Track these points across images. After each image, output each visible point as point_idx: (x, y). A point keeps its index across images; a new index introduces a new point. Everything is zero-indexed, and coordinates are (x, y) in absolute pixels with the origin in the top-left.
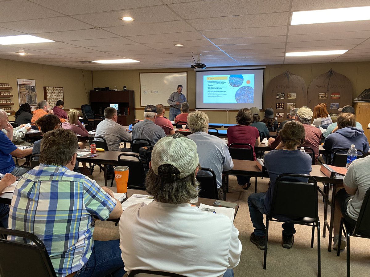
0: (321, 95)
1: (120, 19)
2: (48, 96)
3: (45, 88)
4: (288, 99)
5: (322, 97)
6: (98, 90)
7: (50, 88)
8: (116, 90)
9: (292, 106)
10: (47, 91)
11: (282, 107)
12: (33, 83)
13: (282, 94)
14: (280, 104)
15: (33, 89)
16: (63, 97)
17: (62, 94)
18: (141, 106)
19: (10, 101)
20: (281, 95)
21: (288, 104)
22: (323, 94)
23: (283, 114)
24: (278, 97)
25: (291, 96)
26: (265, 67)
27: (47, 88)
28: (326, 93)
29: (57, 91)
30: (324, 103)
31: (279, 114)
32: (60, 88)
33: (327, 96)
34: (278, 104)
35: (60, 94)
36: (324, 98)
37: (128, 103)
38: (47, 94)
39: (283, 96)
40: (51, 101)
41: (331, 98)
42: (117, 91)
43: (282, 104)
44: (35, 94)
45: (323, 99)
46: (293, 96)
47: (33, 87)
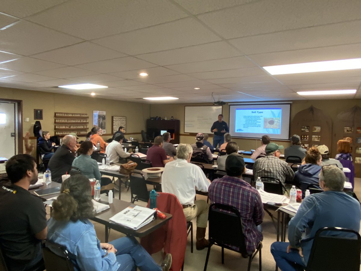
0: (346, 129)
1: (138, 74)
2: (114, 123)
3: (112, 117)
4: (313, 131)
5: (348, 131)
6: (152, 119)
7: (116, 117)
8: (166, 119)
9: (317, 138)
10: (114, 119)
11: (306, 139)
12: (104, 113)
13: (307, 126)
14: (305, 136)
15: (104, 118)
16: (126, 124)
17: (125, 122)
18: (184, 133)
19: (86, 127)
20: (306, 128)
21: (313, 136)
22: (348, 128)
23: (308, 145)
24: (303, 130)
25: (316, 129)
26: (291, 102)
27: (114, 117)
28: (351, 128)
29: (122, 120)
30: (350, 137)
31: (304, 145)
32: (124, 117)
33: (352, 131)
34: (303, 136)
35: (123, 122)
36: (350, 132)
37: (174, 130)
38: (114, 122)
39: (308, 129)
40: (116, 127)
41: (357, 132)
42: (167, 121)
43: (306, 137)
44: (105, 121)
45: (348, 133)
46: (318, 129)
47: (104, 116)
